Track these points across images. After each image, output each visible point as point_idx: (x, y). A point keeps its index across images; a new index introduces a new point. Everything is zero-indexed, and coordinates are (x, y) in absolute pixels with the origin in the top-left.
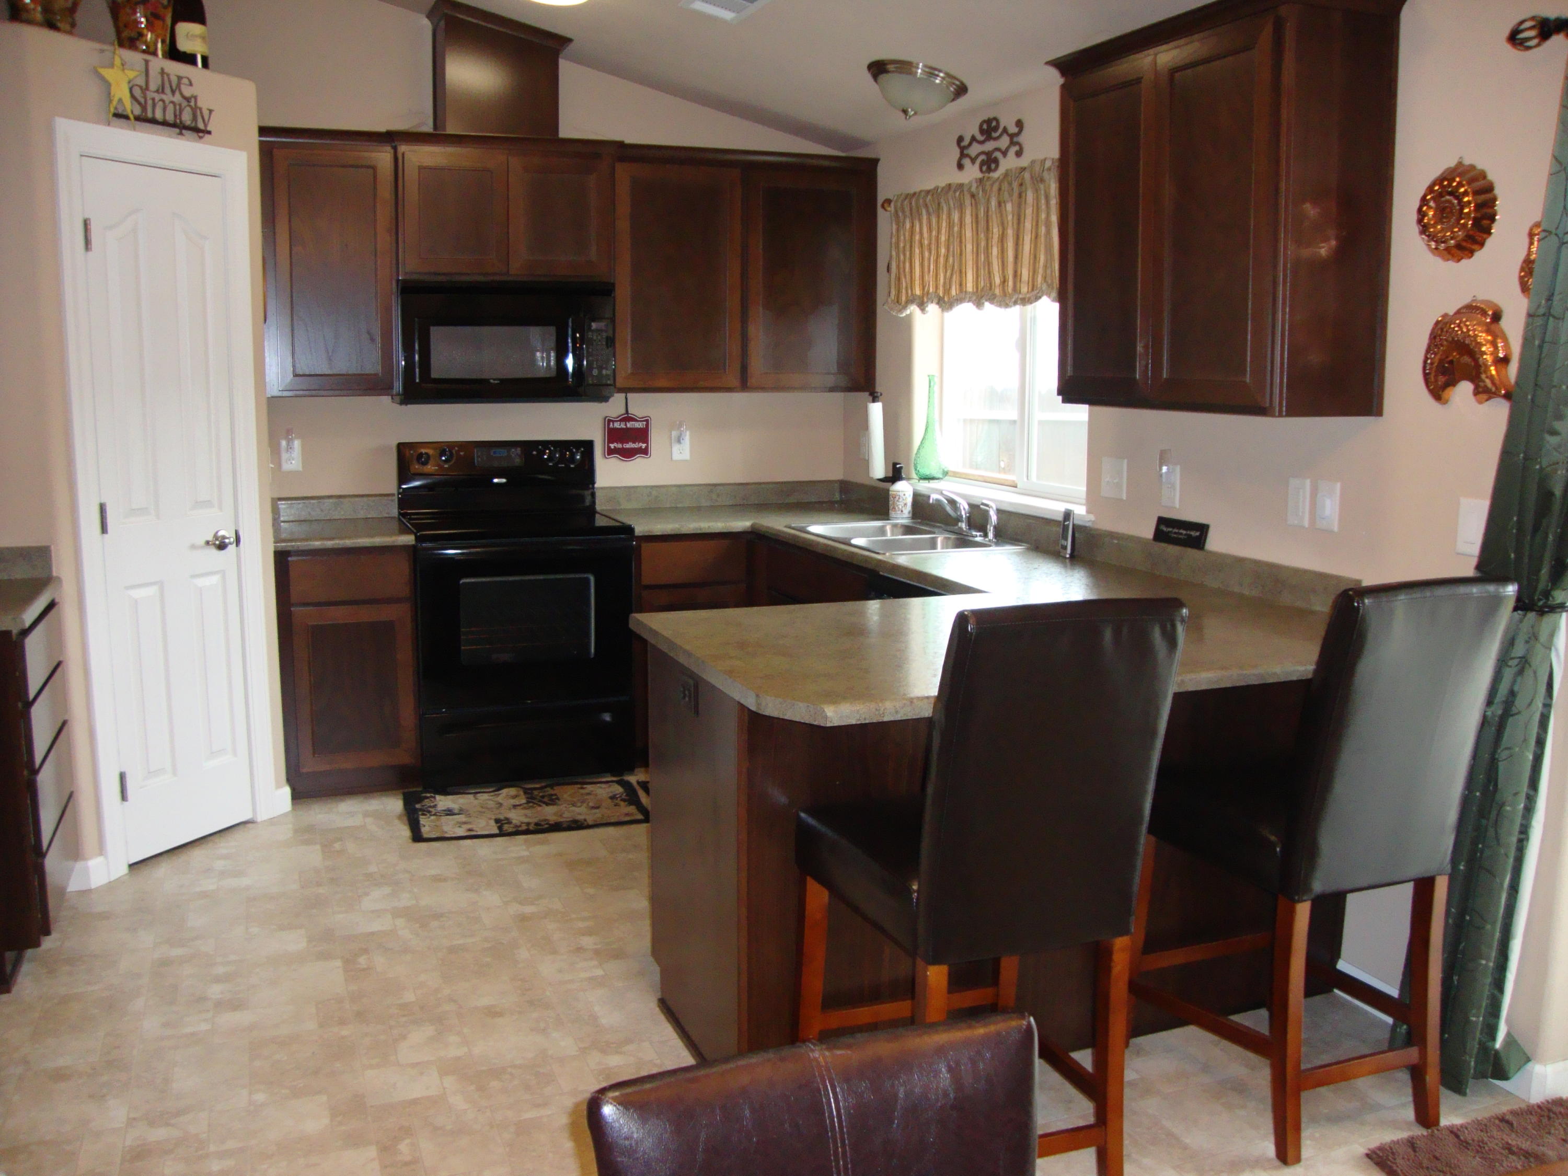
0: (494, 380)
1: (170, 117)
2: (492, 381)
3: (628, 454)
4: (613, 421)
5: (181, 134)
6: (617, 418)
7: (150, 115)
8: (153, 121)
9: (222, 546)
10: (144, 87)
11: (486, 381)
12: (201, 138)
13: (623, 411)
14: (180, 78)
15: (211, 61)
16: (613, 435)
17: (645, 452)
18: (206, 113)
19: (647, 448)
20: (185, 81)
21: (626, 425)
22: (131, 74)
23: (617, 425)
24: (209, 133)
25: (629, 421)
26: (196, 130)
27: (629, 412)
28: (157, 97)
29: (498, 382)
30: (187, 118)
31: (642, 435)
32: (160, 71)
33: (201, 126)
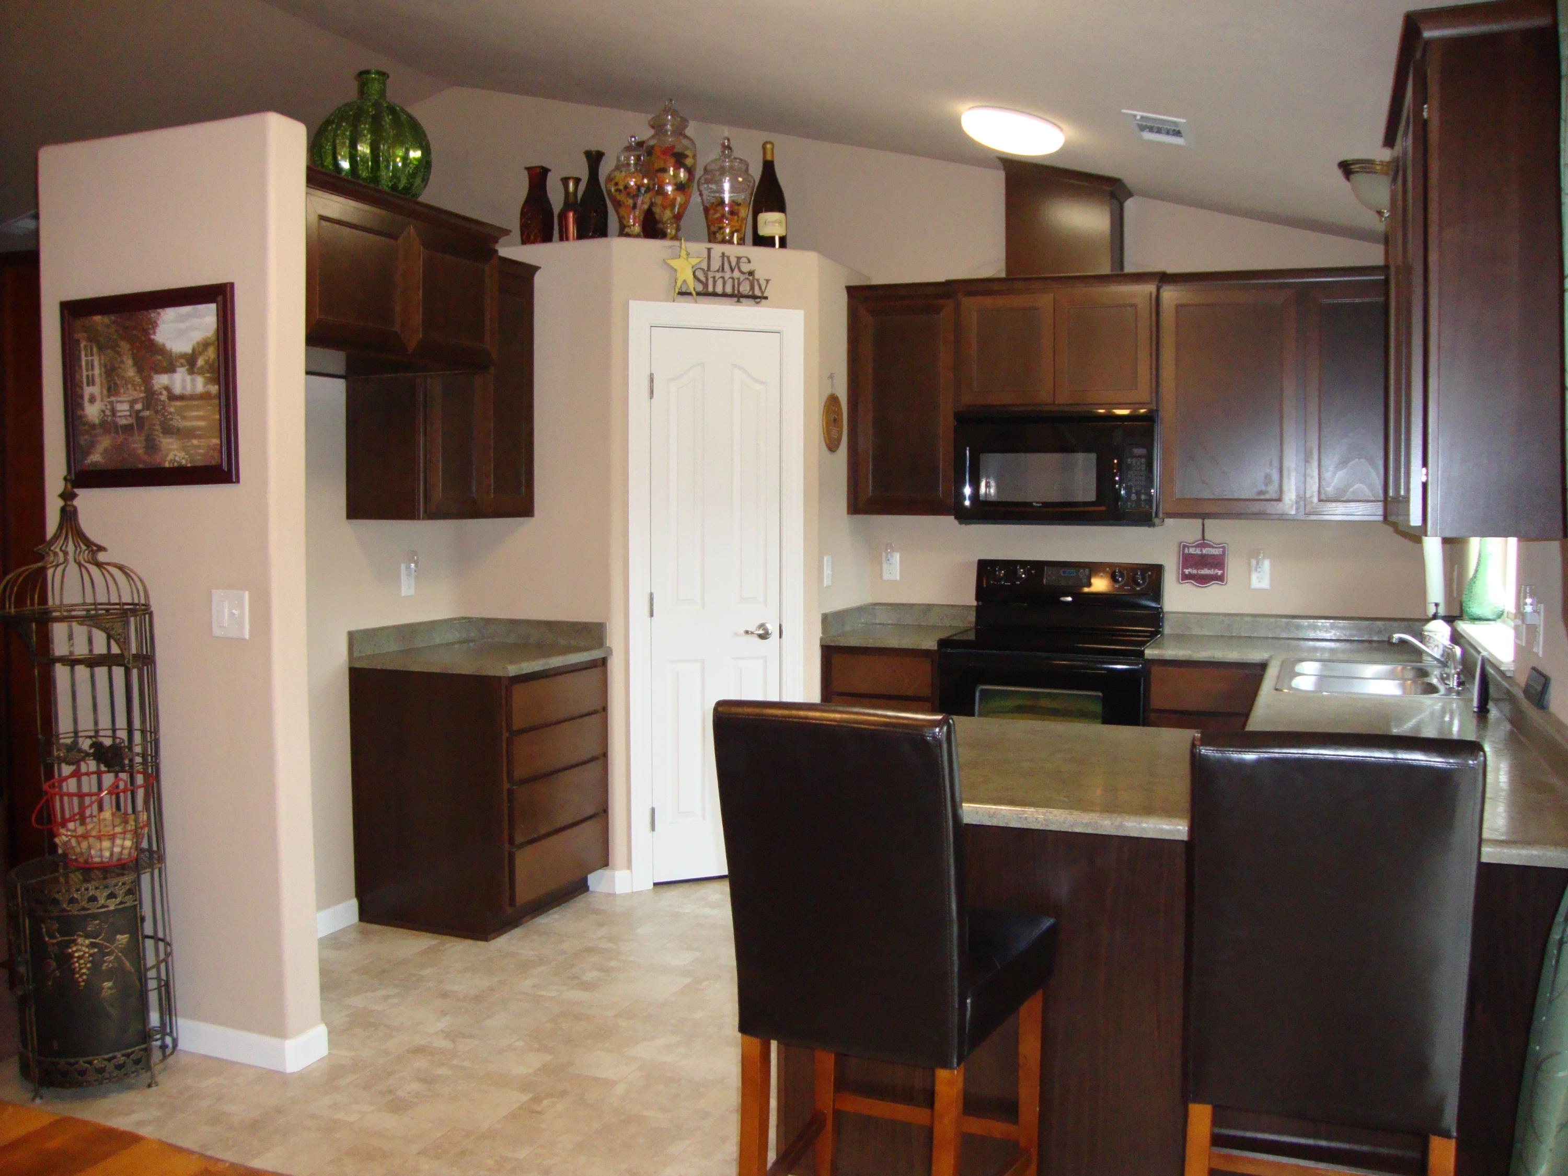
0: (1037, 503)
1: (729, 290)
2: (1034, 504)
3: (1203, 580)
4: (1188, 547)
5: (738, 301)
6: (1193, 543)
7: (710, 289)
8: (714, 294)
9: (764, 636)
10: (706, 269)
11: (1029, 504)
12: (757, 303)
13: (1199, 536)
14: (739, 258)
15: (789, 241)
16: (1188, 560)
17: (1220, 579)
18: (763, 284)
19: (1223, 575)
20: (744, 260)
21: (1201, 551)
22: (694, 261)
23: (1192, 551)
24: (766, 298)
25: (1204, 547)
26: (754, 297)
27: (1206, 538)
28: (718, 275)
29: (1041, 505)
30: (745, 288)
31: (1218, 562)
32: (721, 255)
33: (757, 292)
